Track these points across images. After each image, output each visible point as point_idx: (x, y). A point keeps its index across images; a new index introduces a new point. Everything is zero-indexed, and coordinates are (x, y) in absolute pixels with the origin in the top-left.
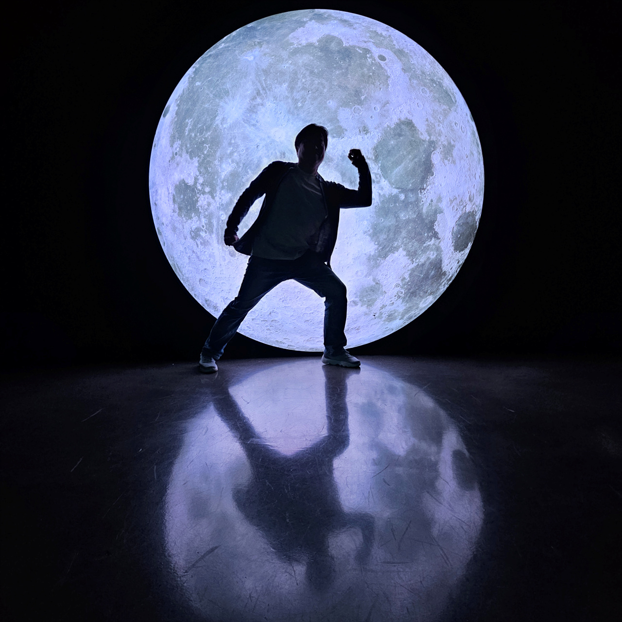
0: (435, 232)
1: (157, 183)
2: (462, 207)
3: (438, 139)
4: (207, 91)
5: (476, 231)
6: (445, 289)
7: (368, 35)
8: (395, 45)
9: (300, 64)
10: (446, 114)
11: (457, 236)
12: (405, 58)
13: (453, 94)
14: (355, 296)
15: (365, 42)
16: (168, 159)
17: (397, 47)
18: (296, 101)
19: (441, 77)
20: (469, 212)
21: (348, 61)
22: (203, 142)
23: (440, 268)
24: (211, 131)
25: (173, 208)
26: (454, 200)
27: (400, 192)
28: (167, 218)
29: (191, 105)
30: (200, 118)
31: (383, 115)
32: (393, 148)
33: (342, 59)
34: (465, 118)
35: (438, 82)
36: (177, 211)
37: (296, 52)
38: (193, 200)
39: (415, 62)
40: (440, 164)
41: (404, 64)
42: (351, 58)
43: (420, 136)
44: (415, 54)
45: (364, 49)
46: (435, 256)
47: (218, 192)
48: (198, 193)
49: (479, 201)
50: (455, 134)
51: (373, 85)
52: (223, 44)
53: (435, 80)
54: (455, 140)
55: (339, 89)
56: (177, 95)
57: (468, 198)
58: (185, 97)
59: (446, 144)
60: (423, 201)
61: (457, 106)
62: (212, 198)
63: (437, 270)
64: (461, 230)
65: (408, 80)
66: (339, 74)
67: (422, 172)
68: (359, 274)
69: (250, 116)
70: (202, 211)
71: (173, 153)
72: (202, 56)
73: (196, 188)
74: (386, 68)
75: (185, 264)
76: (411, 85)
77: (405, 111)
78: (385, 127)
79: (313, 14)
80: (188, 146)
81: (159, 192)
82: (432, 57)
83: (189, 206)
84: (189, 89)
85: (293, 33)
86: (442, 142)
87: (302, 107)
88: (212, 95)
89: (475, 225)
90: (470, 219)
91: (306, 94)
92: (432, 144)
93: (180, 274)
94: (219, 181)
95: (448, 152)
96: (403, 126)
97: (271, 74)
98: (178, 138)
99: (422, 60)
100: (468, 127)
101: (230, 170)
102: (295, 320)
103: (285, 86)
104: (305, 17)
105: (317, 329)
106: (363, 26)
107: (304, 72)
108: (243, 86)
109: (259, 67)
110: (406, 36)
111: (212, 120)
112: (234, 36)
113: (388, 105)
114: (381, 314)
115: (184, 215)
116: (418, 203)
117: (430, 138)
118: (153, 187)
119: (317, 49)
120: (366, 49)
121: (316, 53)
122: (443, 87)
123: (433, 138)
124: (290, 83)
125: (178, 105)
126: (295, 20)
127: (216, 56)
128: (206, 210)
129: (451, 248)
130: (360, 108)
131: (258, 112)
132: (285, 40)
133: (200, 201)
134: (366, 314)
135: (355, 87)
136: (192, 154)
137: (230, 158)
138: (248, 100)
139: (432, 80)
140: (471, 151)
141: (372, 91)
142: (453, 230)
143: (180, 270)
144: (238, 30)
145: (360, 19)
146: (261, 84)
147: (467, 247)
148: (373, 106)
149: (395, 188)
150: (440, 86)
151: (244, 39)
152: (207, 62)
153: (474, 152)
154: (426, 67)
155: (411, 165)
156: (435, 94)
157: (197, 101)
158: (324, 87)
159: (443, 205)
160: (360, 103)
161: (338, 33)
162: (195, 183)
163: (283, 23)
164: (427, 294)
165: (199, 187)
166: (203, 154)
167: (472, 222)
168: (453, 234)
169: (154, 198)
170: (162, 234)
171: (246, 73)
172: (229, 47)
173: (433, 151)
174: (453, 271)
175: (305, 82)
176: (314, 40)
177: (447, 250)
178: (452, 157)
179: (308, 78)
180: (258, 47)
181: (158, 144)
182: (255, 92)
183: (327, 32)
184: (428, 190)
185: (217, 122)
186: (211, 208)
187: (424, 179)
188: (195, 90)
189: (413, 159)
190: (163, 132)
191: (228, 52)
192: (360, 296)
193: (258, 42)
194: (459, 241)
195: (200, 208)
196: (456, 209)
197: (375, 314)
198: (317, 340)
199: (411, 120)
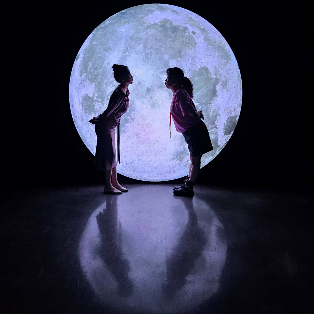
0: (215, 125)
1: (73, 95)
2: (230, 113)
3: (220, 78)
4: (99, 47)
5: (236, 126)
6: (218, 153)
7: (187, 19)
8: (201, 26)
9: (150, 34)
10: (225, 65)
11: (226, 128)
12: (206, 33)
13: (230, 54)
14: (174, 155)
15: (185, 24)
16: (79, 83)
17: (202, 27)
18: (147, 55)
19: (224, 44)
20: (233, 116)
21: (175, 34)
22: (98, 75)
23: (217, 143)
24: (102, 69)
25: (82, 109)
26: (226, 110)
27: (199, 105)
28: (79, 114)
29: (91, 54)
30: (96, 62)
31: (193, 64)
32: (197, 82)
33: (172, 33)
34: (235, 67)
35: (223, 47)
36: (84, 110)
37: (148, 27)
38: (92, 105)
39: (211, 36)
40: (220, 91)
41: (205, 37)
42: (177, 32)
43: (211, 76)
44: (211, 31)
45: (184, 27)
46: (214, 137)
47: (105, 102)
48: (95, 101)
49: (239, 110)
50: (229, 75)
51: (188, 48)
52: (108, 21)
53: (221, 46)
54: (229, 78)
55: (170, 49)
56: (84, 49)
57: (233, 109)
58: (88, 50)
59: (224, 81)
60: (210, 110)
61: (232, 60)
62: (102, 104)
63: (215, 144)
64: (229, 124)
65: (207, 45)
66: (170, 41)
67: (210, 94)
68: (176, 145)
69: (123, 61)
70: (97, 111)
71: (82, 80)
72: (97, 28)
73: (94, 99)
74: (195, 38)
75: (88, 138)
76: (208, 48)
77: (204, 62)
78: (193, 71)
79: (158, 6)
80: (90, 76)
81: (74, 100)
82: (220, 33)
83: (90, 108)
84: (90, 46)
85: (146, 17)
86: (222, 80)
87: (150, 58)
88: (102, 50)
89: (235, 122)
90: (233, 119)
91: (152, 51)
92: (217, 80)
93: (86, 142)
94: (106, 96)
95: (225, 85)
96: (202, 70)
97: (134, 39)
98: (84, 72)
99: (215, 35)
100: (236, 72)
101: (111, 90)
102: (144, 166)
103: (141, 46)
104: (153, 8)
105: (154, 171)
106: (184, 14)
107: (152, 39)
108: (119, 45)
109: (128, 35)
110: (207, 21)
111: (102, 63)
112: (114, 17)
113: (195, 58)
114: (186, 164)
115: (88, 113)
116: (208, 111)
117: (216, 77)
118: (71, 98)
119: (159, 26)
120: (185, 27)
121: (158, 28)
122: (225, 50)
123: (218, 77)
124: (144, 44)
125: (84, 54)
126: (148, 10)
127: (104, 28)
128: (99, 110)
129: (223, 133)
130: (181, 60)
131: (127, 60)
132: (142, 21)
133: (96, 106)
134: (179, 164)
135: (179, 48)
136: (91, 81)
137: (112, 84)
138: (122, 53)
139: (219, 46)
140: (237, 85)
141: (188, 51)
142: (224, 125)
143: (85, 140)
144: (117, 14)
145: (183, 10)
146: (129, 44)
147: (230, 133)
148: (188, 59)
149: (197, 102)
150: (223, 49)
151: (120, 19)
152: (99, 31)
153: (238, 85)
154: (217, 39)
155: (205, 91)
156: (220, 54)
157: (94, 52)
158: (162, 48)
159: (220, 112)
160: (181, 57)
161: (171, 18)
162: (93, 96)
163: (141, 11)
164: (209, 156)
165: (95, 99)
166: (98, 81)
167: (234, 121)
168: (224, 127)
169: (72, 103)
170: (76, 122)
171: (121, 38)
172: (111, 23)
173: (217, 84)
174: (223, 145)
175: (152, 44)
176: (158, 21)
177: (221, 134)
178: (227, 87)
179: (154, 42)
180: (127, 23)
181: (73, 75)
182: (125, 49)
183: (165, 18)
184: (213, 104)
185: (105, 64)
186: (101, 109)
187: (212, 98)
188: (93, 46)
189: (207, 88)
190: (76, 68)
191: (111, 26)
192: (176, 156)
193: (127, 21)
194: (227, 130)
195: (96, 109)
196: (227, 114)
197: (183, 164)
198: (154, 176)
199: (207, 67)
